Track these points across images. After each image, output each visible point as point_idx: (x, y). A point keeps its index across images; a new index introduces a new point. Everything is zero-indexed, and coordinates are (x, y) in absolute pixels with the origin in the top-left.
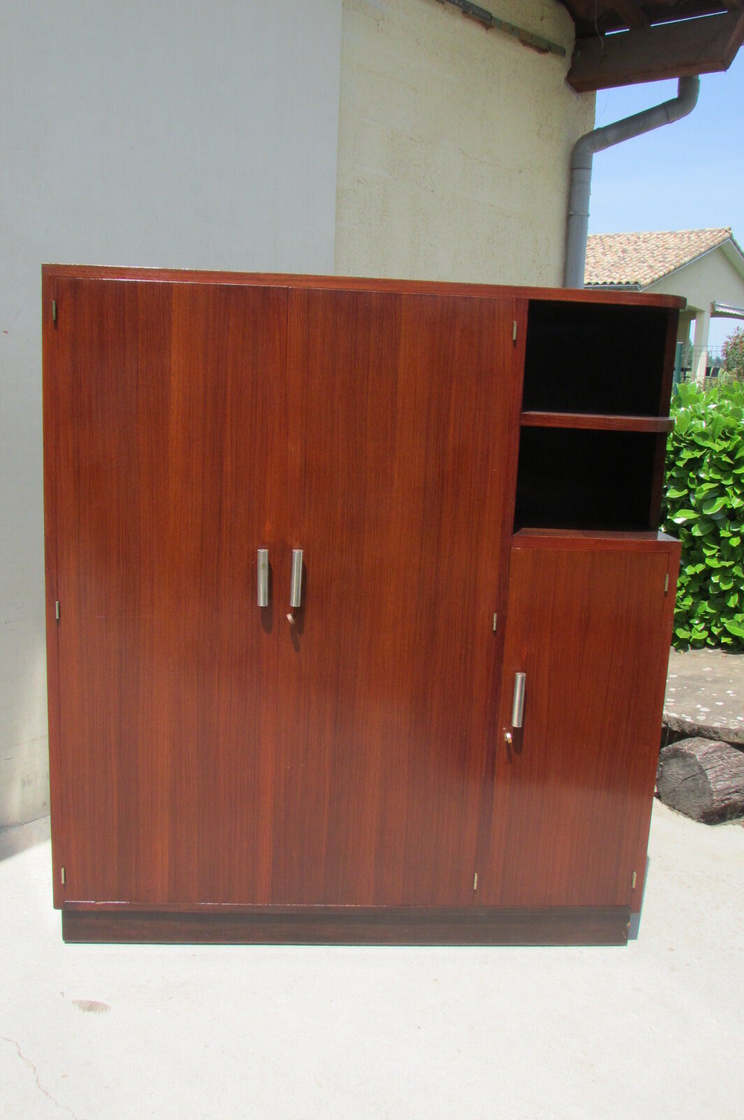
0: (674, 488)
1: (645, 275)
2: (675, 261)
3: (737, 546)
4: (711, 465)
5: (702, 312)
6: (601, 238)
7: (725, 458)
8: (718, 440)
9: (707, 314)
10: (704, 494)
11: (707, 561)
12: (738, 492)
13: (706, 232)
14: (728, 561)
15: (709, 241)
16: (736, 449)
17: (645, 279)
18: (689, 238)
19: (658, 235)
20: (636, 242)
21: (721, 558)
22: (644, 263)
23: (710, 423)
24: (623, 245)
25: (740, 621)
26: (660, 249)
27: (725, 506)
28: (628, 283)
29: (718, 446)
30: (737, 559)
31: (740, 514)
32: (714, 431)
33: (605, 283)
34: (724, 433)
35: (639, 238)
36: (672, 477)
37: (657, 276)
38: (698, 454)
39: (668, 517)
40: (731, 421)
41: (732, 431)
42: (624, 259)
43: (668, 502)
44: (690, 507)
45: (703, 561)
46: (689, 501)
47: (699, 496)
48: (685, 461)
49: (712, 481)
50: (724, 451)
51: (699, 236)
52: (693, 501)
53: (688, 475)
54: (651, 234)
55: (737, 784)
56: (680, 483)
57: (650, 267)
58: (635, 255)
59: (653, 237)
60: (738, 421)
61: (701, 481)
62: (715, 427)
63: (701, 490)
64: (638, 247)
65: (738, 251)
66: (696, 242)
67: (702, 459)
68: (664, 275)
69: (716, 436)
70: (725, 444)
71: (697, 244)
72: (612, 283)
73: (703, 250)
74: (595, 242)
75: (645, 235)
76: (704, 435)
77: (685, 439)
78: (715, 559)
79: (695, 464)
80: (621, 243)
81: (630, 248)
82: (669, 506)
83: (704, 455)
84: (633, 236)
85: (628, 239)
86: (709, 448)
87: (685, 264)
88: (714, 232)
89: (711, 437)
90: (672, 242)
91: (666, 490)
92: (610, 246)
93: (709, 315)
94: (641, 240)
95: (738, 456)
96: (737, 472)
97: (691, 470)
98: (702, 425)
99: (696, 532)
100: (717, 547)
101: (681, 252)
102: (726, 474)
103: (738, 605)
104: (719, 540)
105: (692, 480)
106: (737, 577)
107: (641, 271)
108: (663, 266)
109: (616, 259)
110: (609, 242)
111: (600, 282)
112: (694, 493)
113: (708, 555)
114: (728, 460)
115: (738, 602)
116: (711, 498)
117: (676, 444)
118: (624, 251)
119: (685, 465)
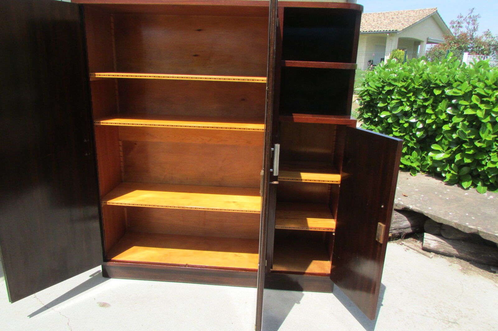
0: (381, 103)
1: (400, 27)
2: (412, 22)
3: (407, 127)
4: (397, 93)
5: (423, 42)
6: (384, 14)
7: (403, 90)
8: (401, 82)
9: (425, 42)
10: (393, 105)
11: (394, 133)
12: (408, 104)
13: (426, 10)
14: (403, 133)
15: (427, 13)
16: (409, 85)
17: (400, 29)
18: (419, 12)
19: (407, 11)
20: (398, 15)
21: (400, 132)
22: (400, 22)
23: (398, 75)
24: (392, 16)
25: (407, 158)
26: (407, 17)
27: (402, 110)
28: (393, 30)
29: (400, 84)
30: (407, 132)
31: (409, 113)
32: (399, 78)
33: (384, 31)
34: (403, 79)
35: (399, 13)
36: (380, 98)
37: (405, 28)
38: (391, 88)
39: (378, 115)
40: (407, 74)
41: (407, 78)
42: (392, 21)
43: (379, 109)
44: (387, 110)
45: (392, 133)
46: (388, 108)
47: (391, 106)
48: (386, 91)
49: (397, 99)
50: (402, 87)
51: (423, 12)
52: (389, 108)
53: (387, 97)
54: (404, 11)
55: (395, 226)
56: (384, 101)
57: (402, 24)
58: (397, 20)
59: (405, 12)
60: (410, 74)
61: (393, 99)
62: (400, 76)
63: (392, 104)
64: (398, 17)
65: (439, 17)
66: (422, 14)
67: (393, 90)
68: (408, 27)
69: (400, 80)
70: (404, 84)
71: (422, 15)
72: (387, 31)
73: (424, 17)
74: (381, 15)
75: (402, 12)
76: (395, 80)
77: (387, 82)
78: (398, 133)
79: (390, 92)
80: (392, 15)
81: (395, 17)
82: (379, 110)
83: (394, 88)
84: (397, 12)
85: (395, 14)
86: (396, 86)
87: (417, 23)
88: (430, 9)
89: (398, 81)
90: (412, 14)
91: (378, 103)
92: (387, 17)
93: (426, 43)
94: (400, 14)
95: (409, 89)
96: (408, 95)
97: (389, 95)
98: (394, 76)
99: (390, 121)
100: (399, 127)
101: (416, 18)
102: (403, 96)
103: (407, 152)
104: (399, 125)
105: (389, 99)
106: (407, 140)
107: (398, 26)
108: (408, 23)
109: (389, 21)
110: (387, 15)
111: (382, 30)
112: (389, 104)
113: (394, 130)
114: (405, 91)
115: (407, 150)
116: (397, 107)
117: (382, 84)
118: (393, 18)
119: (386, 93)
